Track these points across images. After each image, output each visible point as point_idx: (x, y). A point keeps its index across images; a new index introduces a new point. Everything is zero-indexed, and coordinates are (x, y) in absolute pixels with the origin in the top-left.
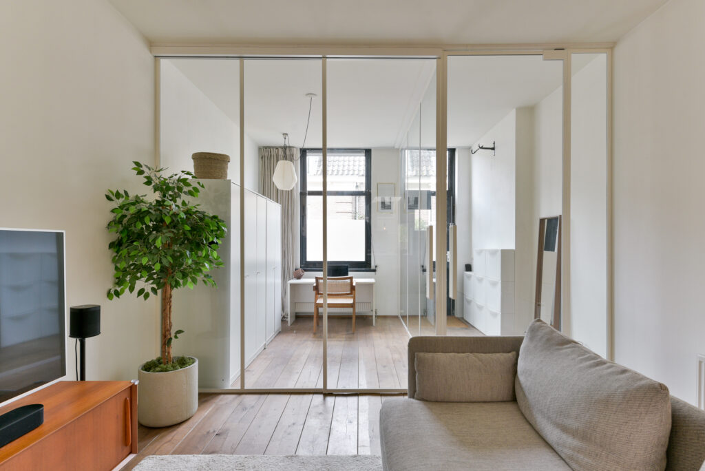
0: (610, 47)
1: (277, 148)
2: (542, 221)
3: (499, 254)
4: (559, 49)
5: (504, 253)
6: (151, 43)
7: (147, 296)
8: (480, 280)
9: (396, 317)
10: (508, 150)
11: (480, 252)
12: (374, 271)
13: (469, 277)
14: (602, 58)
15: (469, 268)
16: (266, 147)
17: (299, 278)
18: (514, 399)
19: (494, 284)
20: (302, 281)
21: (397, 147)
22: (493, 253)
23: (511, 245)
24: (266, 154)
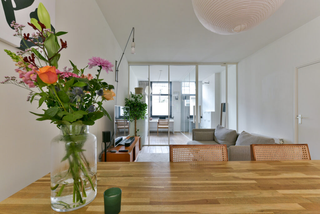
0: (237, 63)
1: (144, 81)
2: (222, 104)
3: (210, 113)
4: (225, 64)
5: (212, 113)
6: (129, 63)
7: (132, 121)
8: (205, 120)
9: (180, 132)
10: (213, 84)
11: (205, 112)
12: (173, 118)
13: (202, 120)
14: (235, 66)
15: (201, 117)
16: (141, 81)
17: (151, 120)
18: (214, 140)
19: (209, 121)
20: (152, 121)
21: (180, 81)
22: (209, 112)
23: (214, 110)
24: (141, 83)
